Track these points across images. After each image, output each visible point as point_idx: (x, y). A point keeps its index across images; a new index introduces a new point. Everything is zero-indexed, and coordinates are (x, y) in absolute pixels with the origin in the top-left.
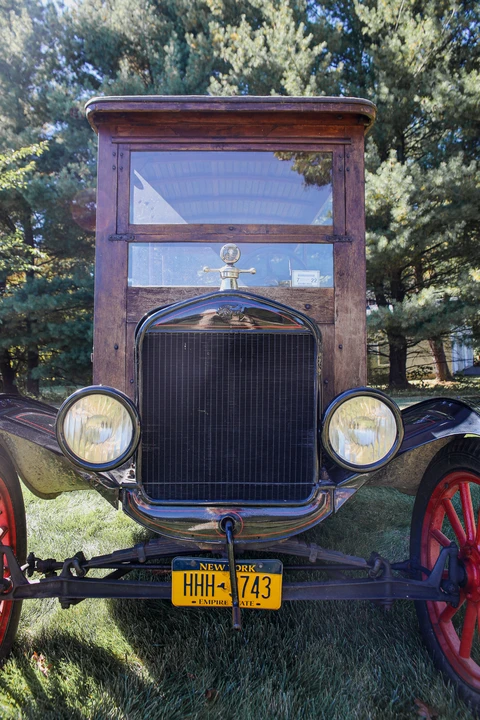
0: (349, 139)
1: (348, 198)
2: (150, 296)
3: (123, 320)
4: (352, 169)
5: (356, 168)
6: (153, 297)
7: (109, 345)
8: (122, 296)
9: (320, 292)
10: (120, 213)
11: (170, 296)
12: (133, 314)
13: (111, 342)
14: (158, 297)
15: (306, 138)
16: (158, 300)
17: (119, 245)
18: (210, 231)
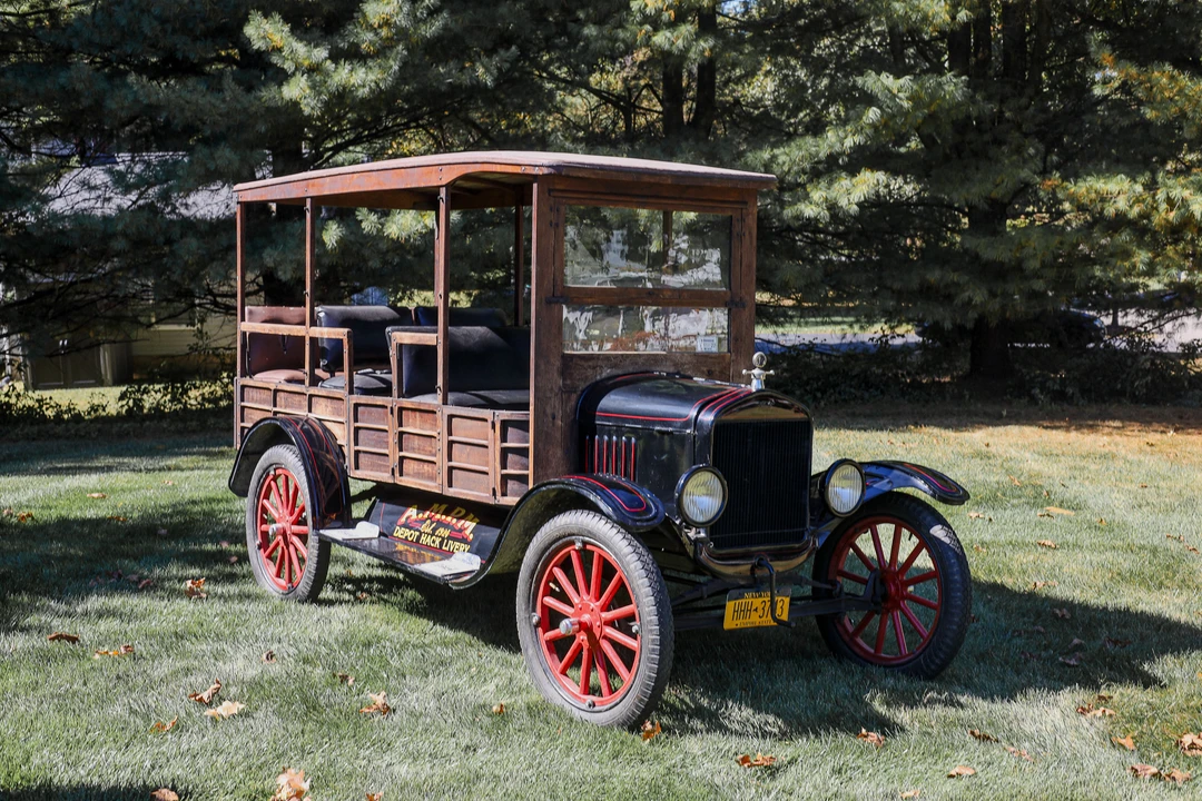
0: (746, 203)
1: (744, 264)
2: (583, 363)
3: (560, 389)
4: (747, 234)
5: (750, 233)
6: (586, 365)
7: (547, 416)
8: (557, 363)
9: (719, 357)
10: (557, 274)
11: (600, 363)
12: (568, 382)
13: (549, 411)
14: (590, 363)
15: (712, 201)
16: (590, 367)
17: (557, 307)
18: (634, 296)
